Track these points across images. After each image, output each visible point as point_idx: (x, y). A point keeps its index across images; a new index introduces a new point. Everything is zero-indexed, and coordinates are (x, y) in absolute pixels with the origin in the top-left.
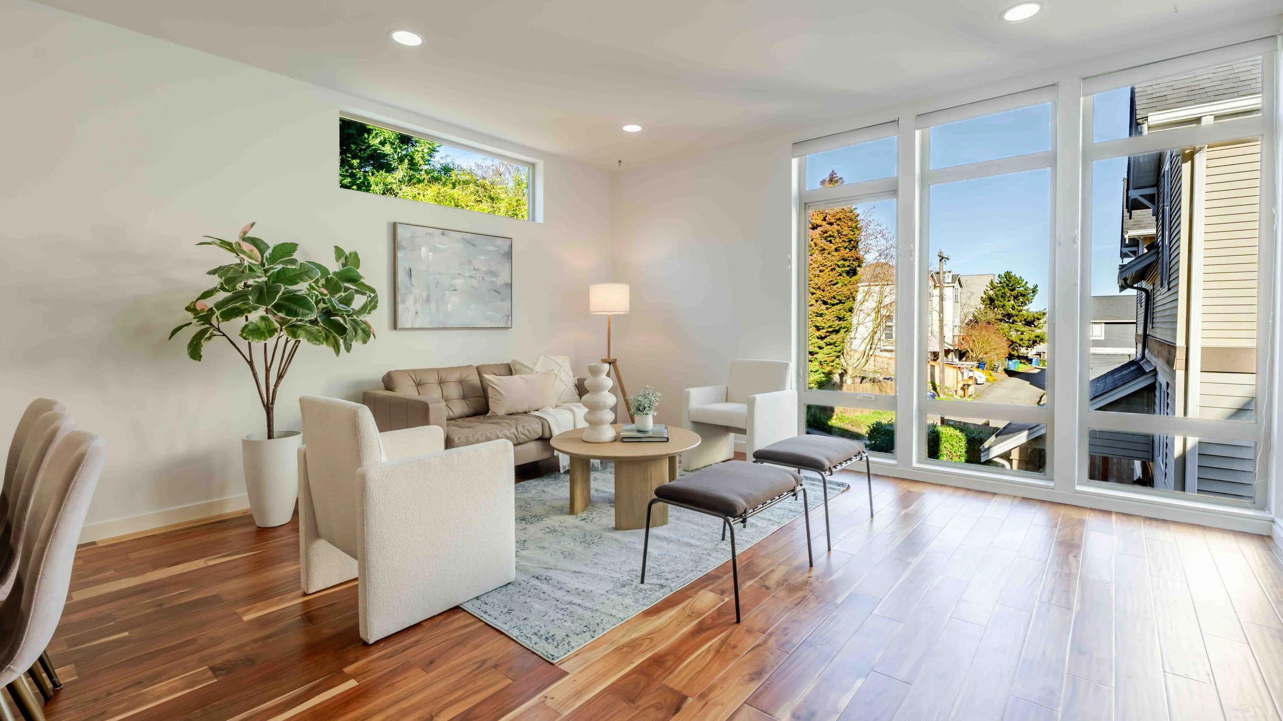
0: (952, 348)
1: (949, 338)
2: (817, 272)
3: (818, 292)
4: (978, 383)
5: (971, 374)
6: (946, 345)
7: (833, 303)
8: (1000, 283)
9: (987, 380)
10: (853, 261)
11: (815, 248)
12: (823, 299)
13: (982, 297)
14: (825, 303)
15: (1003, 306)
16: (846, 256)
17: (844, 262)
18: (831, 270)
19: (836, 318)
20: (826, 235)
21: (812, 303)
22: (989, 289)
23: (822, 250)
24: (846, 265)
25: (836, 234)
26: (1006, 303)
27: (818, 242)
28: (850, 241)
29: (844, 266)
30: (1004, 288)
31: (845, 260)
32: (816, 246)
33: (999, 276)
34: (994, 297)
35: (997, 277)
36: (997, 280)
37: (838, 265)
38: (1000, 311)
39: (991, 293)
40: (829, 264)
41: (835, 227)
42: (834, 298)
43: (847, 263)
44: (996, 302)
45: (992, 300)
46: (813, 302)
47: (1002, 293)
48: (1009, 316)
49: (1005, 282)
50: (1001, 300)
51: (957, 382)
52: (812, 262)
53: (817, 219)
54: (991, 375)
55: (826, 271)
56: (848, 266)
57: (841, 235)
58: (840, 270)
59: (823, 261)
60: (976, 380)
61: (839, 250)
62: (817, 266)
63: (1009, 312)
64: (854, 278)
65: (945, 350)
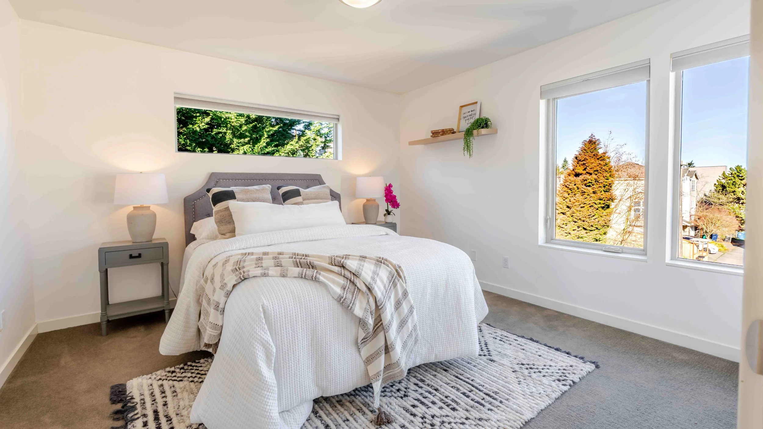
0: (689, 225)
1: (686, 218)
2: (579, 209)
3: (579, 221)
4: (711, 253)
5: (705, 246)
6: (684, 222)
7: (591, 229)
8: (732, 174)
9: (719, 251)
10: (607, 200)
11: (578, 190)
12: (583, 226)
13: (715, 184)
14: (585, 229)
15: (734, 192)
16: (602, 197)
17: (601, 201)
18: (590, 207)
19: (593, 240)
20: (585, 182)
21: (574, 228)
22: (721, 178)
23: (582, 193)
24: (602, 203)
25: (593, 182)
26: (737, 190)
27: (579, 186)
28: (604, 187)
29: (600, 203)
30: (734, 178)
31: (600, 200)
32: (578, 189)
33: (730, 169)
34: (726, 185)
35: (729, 170)
36: (728, 172)
37: (595, 203)
38: (731, 196)
39: (723, 181)
40: (588, 202)
41: (594, 176)
42: (592, 226)
43: (602, 202)
44: (728, 189)
45: (724, 187)
46: (576, 228)
47: (733, 182)
48: (739, 199)
49: (735, 174)
50: (732, 187)
51: (694, 254)
52: (575, 201)
53: (579, 169)
54: (722, 246)
55: (586, 207)
56: (604, 204)
57: (598, 182)
58: (596, 206)
59: (583, 200)
60: (709, 250)
61: (596, 193)
62: (579, 204)
63: (739, 196)
64: (608, 210)
65: (683, 226)
